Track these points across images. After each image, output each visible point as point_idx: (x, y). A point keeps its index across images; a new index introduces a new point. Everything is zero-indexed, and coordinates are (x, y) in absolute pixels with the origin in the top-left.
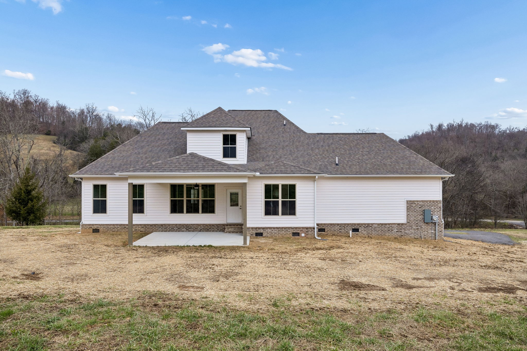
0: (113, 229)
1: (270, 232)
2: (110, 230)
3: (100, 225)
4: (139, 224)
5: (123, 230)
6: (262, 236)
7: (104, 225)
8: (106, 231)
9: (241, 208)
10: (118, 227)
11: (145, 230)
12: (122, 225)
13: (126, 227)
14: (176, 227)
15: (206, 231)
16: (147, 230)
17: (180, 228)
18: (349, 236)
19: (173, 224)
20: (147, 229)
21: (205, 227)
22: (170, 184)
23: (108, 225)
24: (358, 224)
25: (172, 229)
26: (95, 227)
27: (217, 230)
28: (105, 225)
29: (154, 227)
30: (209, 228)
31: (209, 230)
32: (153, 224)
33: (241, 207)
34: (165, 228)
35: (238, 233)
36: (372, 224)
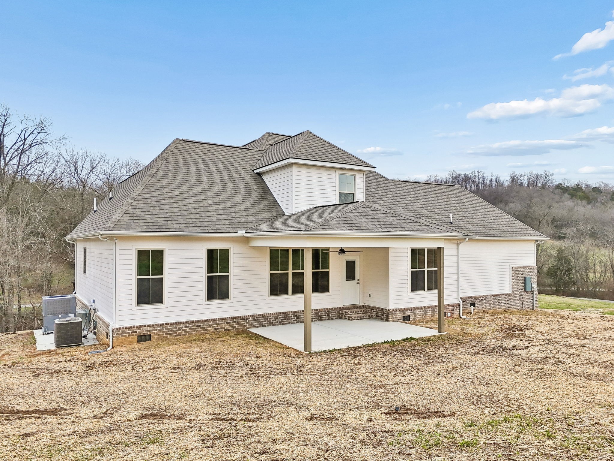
0: (176, 331)
1: (417, 314)
2: (172, 334)
3: (153, 325)
4: (223, 318)
5: (195, 331)
6: (409, 320)
7: (161, 325)
8: (164, 337)
9: (358, 283)
10: (187, 327)
11: (232, 327)
12: (193, 322)
13: (200, 326)
14: (279, 318)
15: (319, 320)
16: (235, 327)
17: (285, 319)
18: (471, 313)
19: (274, 313)
20: (236, 324)
21: (318, 314)
22: (269, 248)
23: (168, 324)
24: (475, 297)
25: (272, 321)
26: (143, 331)
27: (333, 317)
28: (163, 324)
29: (246, 321)
30: (323, 316)
31: (323, 318)
32: (244, 316)
33: (358, 282)
34: (262, 322)
35: (367, 318)
36: (486, 296)
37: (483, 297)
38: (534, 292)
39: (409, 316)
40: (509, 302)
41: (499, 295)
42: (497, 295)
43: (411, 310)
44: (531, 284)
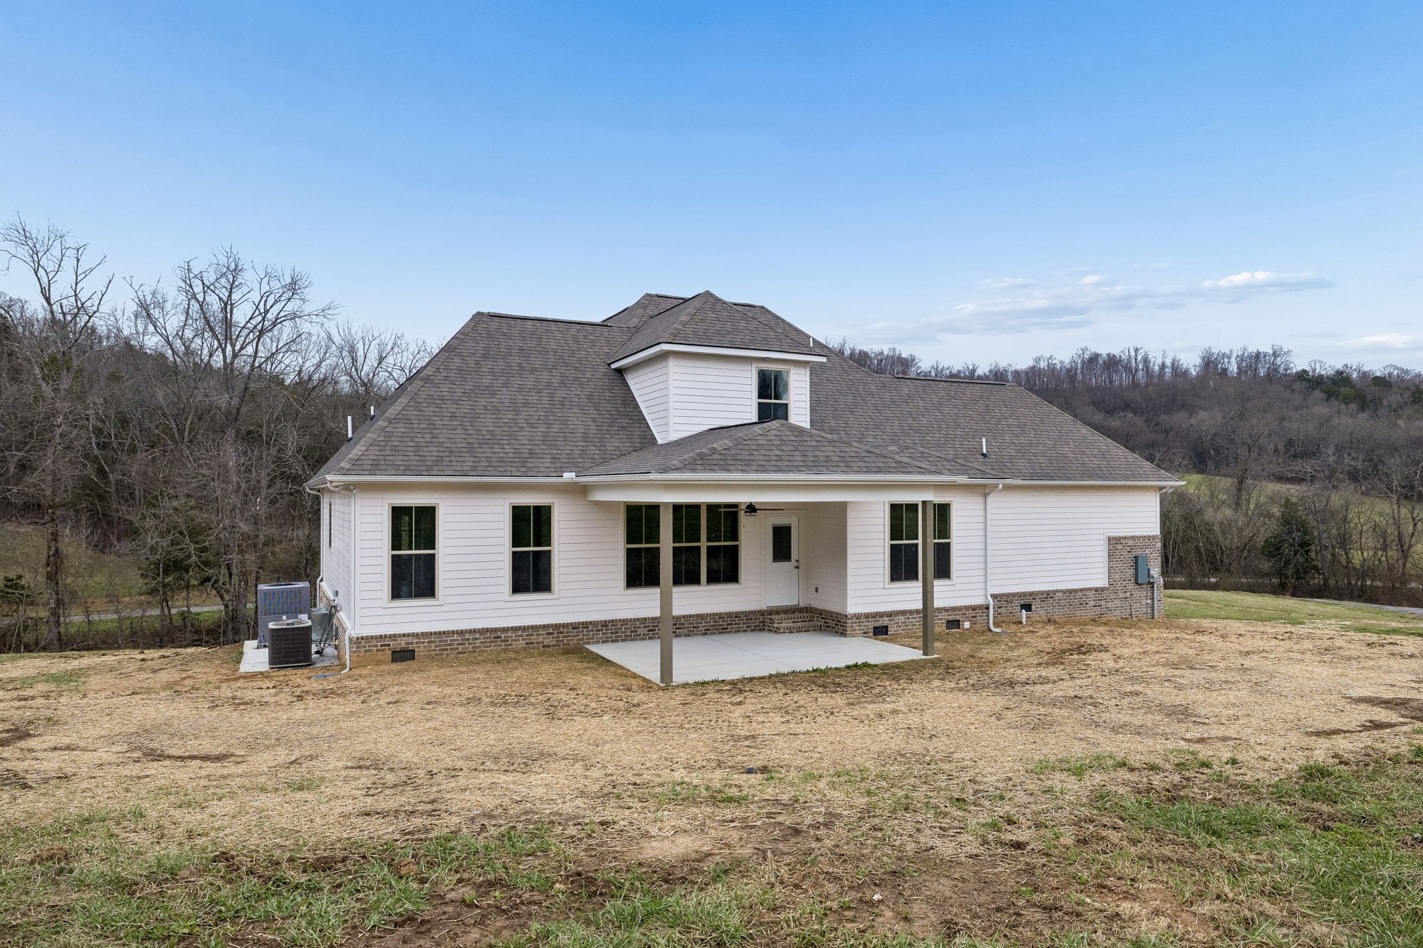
0: (458, 644)
1: (902, 623)
2: (451, 649)
3: (418, 634)
4: (540, 626)
5: (490, 646)
6: (887, 634)
7: (431, 634)
8: (436, 655)
9: (797, 567)
10: (477, 639)
11: (557, 641)
12: (487, 630)
13: (500, 637)
14: (644, 627)
15: (719, 633)
16: (563, 641)
17: (654, 630)
18: (1021, 623)
19: (635, 619)
20: (564, 637)
21: (718, 622)
22: (625, 502)
23: (444, 632)
24: (1031, 594)
25: (632, 632)
26: (402, 643)
27: (747, 627)
28: (435, 633)
29: (583, 631)
30: (727, 625)
31: (727, 628)
32: (579, 623)
33: (797, 564)
34: (611, 633)
35: (809, 631)
36: (1055, 592)
37: (1048, 593)
38: (1156, 585)
39: (887, 627)
40: (1103, 603)
41: (1081, 590)
42: (1076, 591)
43: (891, 616)
44: (1149, 570)
